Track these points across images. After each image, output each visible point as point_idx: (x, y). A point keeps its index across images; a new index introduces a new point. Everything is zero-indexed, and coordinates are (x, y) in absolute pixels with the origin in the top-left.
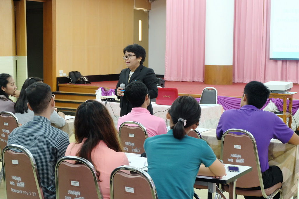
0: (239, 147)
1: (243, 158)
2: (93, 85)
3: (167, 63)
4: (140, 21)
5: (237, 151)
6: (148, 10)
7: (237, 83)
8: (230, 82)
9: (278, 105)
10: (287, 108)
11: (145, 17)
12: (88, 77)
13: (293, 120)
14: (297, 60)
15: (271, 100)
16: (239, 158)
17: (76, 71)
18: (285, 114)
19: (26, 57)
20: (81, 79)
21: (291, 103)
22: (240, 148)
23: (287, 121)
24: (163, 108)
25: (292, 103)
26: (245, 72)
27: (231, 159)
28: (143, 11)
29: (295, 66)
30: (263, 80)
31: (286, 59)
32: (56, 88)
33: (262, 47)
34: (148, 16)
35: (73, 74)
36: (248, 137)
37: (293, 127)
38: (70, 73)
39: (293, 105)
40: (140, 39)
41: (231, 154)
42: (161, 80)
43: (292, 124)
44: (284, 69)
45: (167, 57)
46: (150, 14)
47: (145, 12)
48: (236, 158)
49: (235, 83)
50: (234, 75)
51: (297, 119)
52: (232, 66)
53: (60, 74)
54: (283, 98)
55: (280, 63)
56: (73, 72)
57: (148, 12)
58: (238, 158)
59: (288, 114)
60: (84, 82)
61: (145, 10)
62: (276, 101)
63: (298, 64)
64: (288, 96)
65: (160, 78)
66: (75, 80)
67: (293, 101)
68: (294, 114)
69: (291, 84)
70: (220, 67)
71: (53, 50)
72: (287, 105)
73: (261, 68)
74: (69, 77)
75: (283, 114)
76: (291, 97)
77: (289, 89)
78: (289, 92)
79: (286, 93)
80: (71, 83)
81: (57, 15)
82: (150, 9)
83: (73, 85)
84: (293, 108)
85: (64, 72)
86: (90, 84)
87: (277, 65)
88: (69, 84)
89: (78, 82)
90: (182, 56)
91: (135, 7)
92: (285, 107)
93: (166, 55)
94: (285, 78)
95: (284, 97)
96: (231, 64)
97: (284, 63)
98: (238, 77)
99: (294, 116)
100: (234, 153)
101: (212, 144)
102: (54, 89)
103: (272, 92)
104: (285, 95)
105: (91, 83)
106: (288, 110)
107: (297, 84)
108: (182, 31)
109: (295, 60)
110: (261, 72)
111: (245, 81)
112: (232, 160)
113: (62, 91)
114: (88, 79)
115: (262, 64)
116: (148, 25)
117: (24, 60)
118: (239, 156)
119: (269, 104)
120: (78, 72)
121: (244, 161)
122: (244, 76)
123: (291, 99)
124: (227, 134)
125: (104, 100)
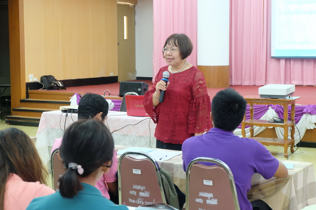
0: (210, 183)
1: (217, 199)
2: (68, 91)
3: (155, 64)
4: (125, 18)
5: (207, 189)
6: (134, 5)
7: (235, 85)
8: (226, 84)
9: (279, 112)
10: (288, 115)
11: (130, 12)
12: (62, 82)
13: (296, 130)
14: (302, 58)
15: (271, 106)
16: (211, 198)
17: (50, 75)
18: (287, 123)
20: (55, 84)
21: (293, 110)
22: (212, 185)
23: (289, 132)
24: (134, 121)
25: (295, 110)
26: (243, 73)
27: (200, 199)
28: (128, 6)
29: (301, 65)
30: (264, 82)
31: (290, 58)
32: (25, 95)
33: (263, 44)
34: (135, 12)
35: (46, 78)
36: (222, 168)
37: (297, 138)
38: (42, 78)
39: (296, 112)
40: (125, 38)
41: (200, 192)
42: (144, 84)
43: (295, 134)
44: (288, 69)
45: (155, 57)
46: (137, 9)
47: (131, 7)
48: (207, 198)
49: (232, 85)
50: (231, 77)
51: (301, 128)
52: (228, 66)
53: (30, 79)
54: (284, 105)
55: (283, 62)
56: (45, 76)
57: (134, 6)
58: (209, 198)
59: (289, 123)
60: (58, 88)
61: (131, 4)
62: (276, 107)
63: (303, 63)
64: (289, 102)
65: (142, 82)
66: (48, 86)
67: (296, 107)
68: (297, 122)
69: (293, 87)
70: (214, 67)
71: (21, 51)
72: (288, 111)
73: (261, 68)
74: (41, 82)
75: (284, 123)
76: (293, 103)
77: (291, 93)
78: (291, 97)
79: (288, 98)
80: (43, 89)
81: (24, 11)
82: (137, 4)
83: (46, 91)
84: (296, 115)
85: (35, 77)
86: (65, 89)
87: (279, 64)
88: (40, 90)
89: (51, 88)
91: (119, 1)
92: (286, 115)
93: (154, 55)
94: (289, 78)
95: (285, 103)
96: (227, 63)
97: (288, 62)
98: (236, 79)
99: (297, 125)
100: (204, 192)
101: (179, 177)
102: (23, 96)
103: (271, 97)
104: (286, 101)
105: (67, 88)
106: (290, 117)
107: (303, 85)
108: (172, 27)
109: (300, 58)
110: (262, 73)
111: (244, 83)
112: (201, 201)
113: (32, 98)
114: (63, 84)
115: (262, 64)
116: (135, 22)
118: (210, 195)
119: (268, 111)
120: (51, 76)
121: (218, 202)
122: (243, 78)
123: (293, 105)
124: (193, 165)
125: (65, 111)
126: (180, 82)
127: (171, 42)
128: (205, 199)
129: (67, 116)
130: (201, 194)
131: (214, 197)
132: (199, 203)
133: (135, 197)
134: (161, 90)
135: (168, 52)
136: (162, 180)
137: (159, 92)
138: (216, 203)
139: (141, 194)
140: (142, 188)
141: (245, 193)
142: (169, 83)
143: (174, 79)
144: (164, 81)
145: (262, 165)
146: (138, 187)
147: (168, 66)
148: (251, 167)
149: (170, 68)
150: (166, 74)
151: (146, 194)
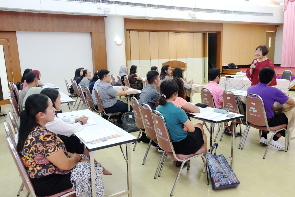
0: (254, 104)
4: (270, 38)
5: (253, 106)
6: (275, 32)
11: (273, 35)
12: (237, 66)
17: (233, 63)
19: (208, 58)
20: (234, 67)
32: (222, 71)
34: (275, 35)
35: (231, 65)
40: (270, 47)
45: (283, 55)
53: (224, 65)
66: (231, 68)
71: (221, 54)
74: (229, 66)
80: (229, 69)
82: (277, 31)
85: (226, 64)
86: (238, 69)
90: (291, 54)
91: (267, 31)
113: (224, 73)
116: (275, 40)
117: (207, 59)
118: (254, 109)
125: (227, 77)
126: (262, 66)
127: (259, 49)
128: (252, 110)
129: (227, 79)
130: (251, 108)
131: (256, 109)
132: (250, 111)
133: (228, 108)
134: (253, 68)
135: (257, 53)
136: (237, 101)
137: (252, 69)
138: (256, 112)
139: (230, 106)
140: (230, 104)
141: (269, 109)
142: (256, 65)
143: (259, 64)
144: (254, 64)
145: (279, 98)
146: (229, 104)
147: (257, 59)
148: (273, 99)
149: (258, 60)
150: (255, 61)
151: (232, 107)
